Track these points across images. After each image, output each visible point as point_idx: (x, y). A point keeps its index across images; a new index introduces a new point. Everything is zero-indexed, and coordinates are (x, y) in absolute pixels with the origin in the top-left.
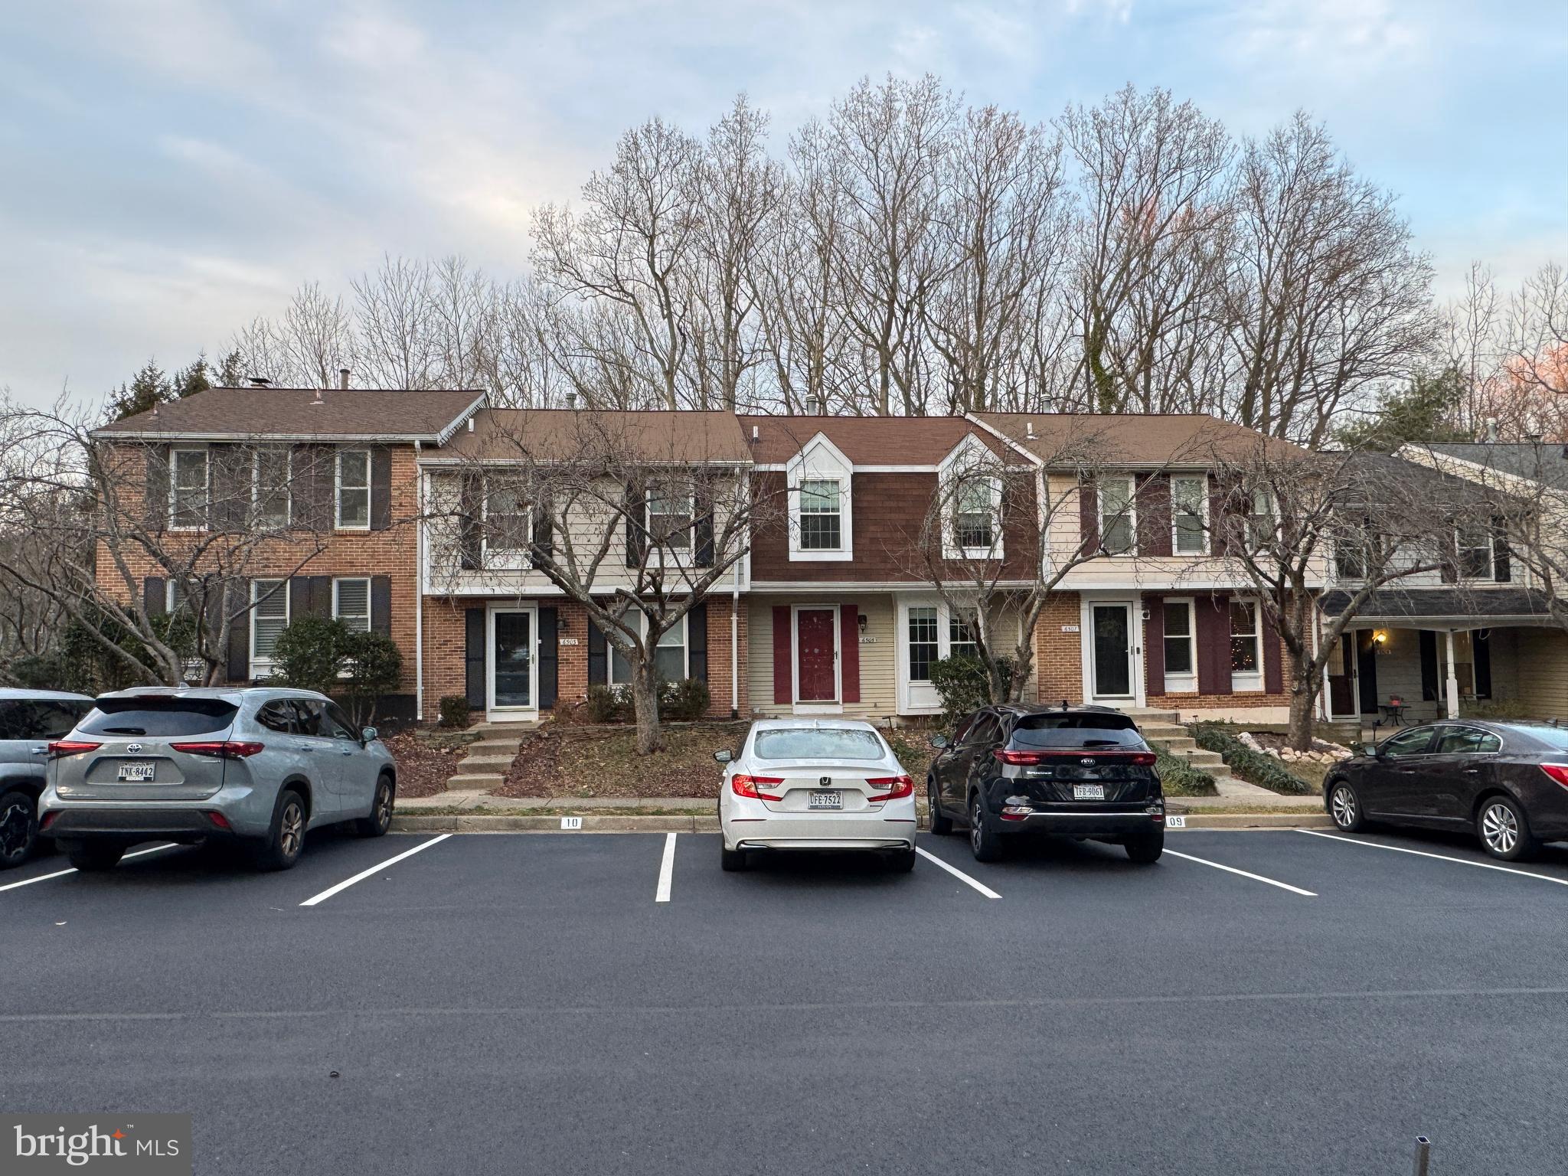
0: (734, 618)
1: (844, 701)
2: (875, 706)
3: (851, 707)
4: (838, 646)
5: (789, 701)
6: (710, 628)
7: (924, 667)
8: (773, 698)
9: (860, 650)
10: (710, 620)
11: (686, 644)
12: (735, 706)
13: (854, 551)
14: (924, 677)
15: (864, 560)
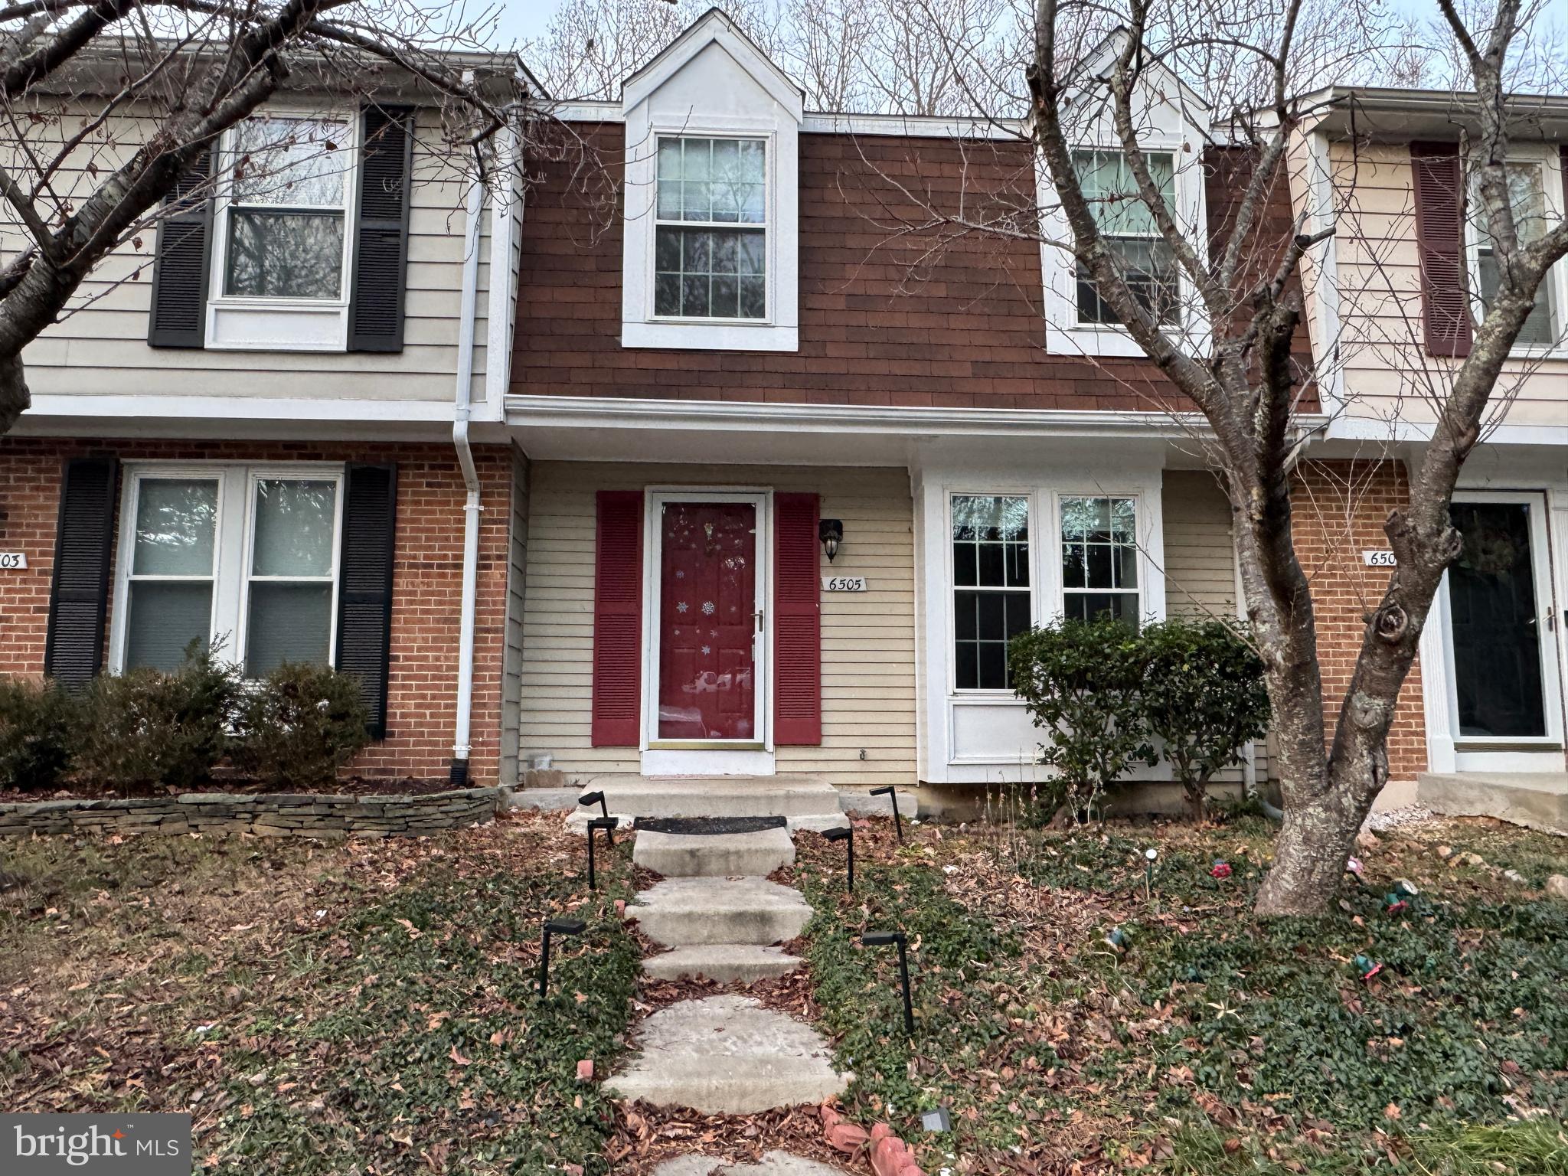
0: (472, 506)
1: (779, 743)
2: (863, 758)
3: (798, 757)
4: (764, 599)
5: (631, 740)
6: (405, 532)
7: (994, 655)
8: (588, 730)
9: (825, 609)
10: (406, 511)
11: (334, 576)
12: (461, 750)
13: (802, 327)
14: (993, 680)
15: (832, 351)
